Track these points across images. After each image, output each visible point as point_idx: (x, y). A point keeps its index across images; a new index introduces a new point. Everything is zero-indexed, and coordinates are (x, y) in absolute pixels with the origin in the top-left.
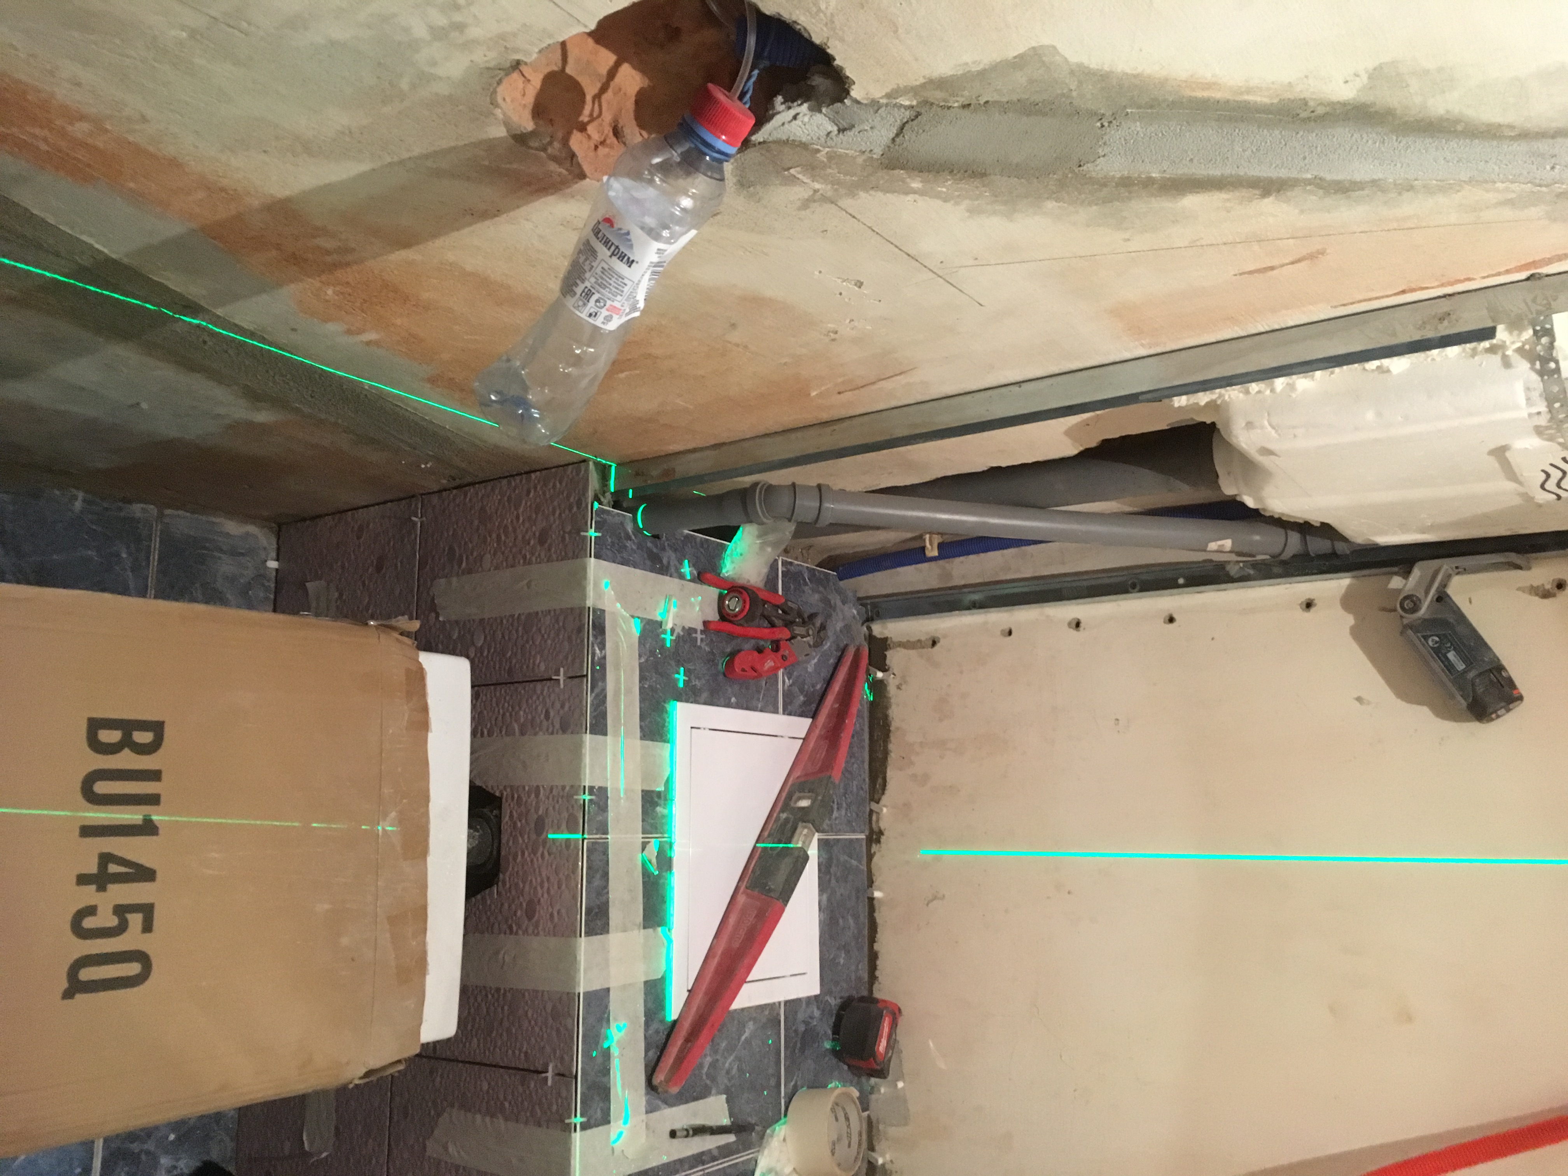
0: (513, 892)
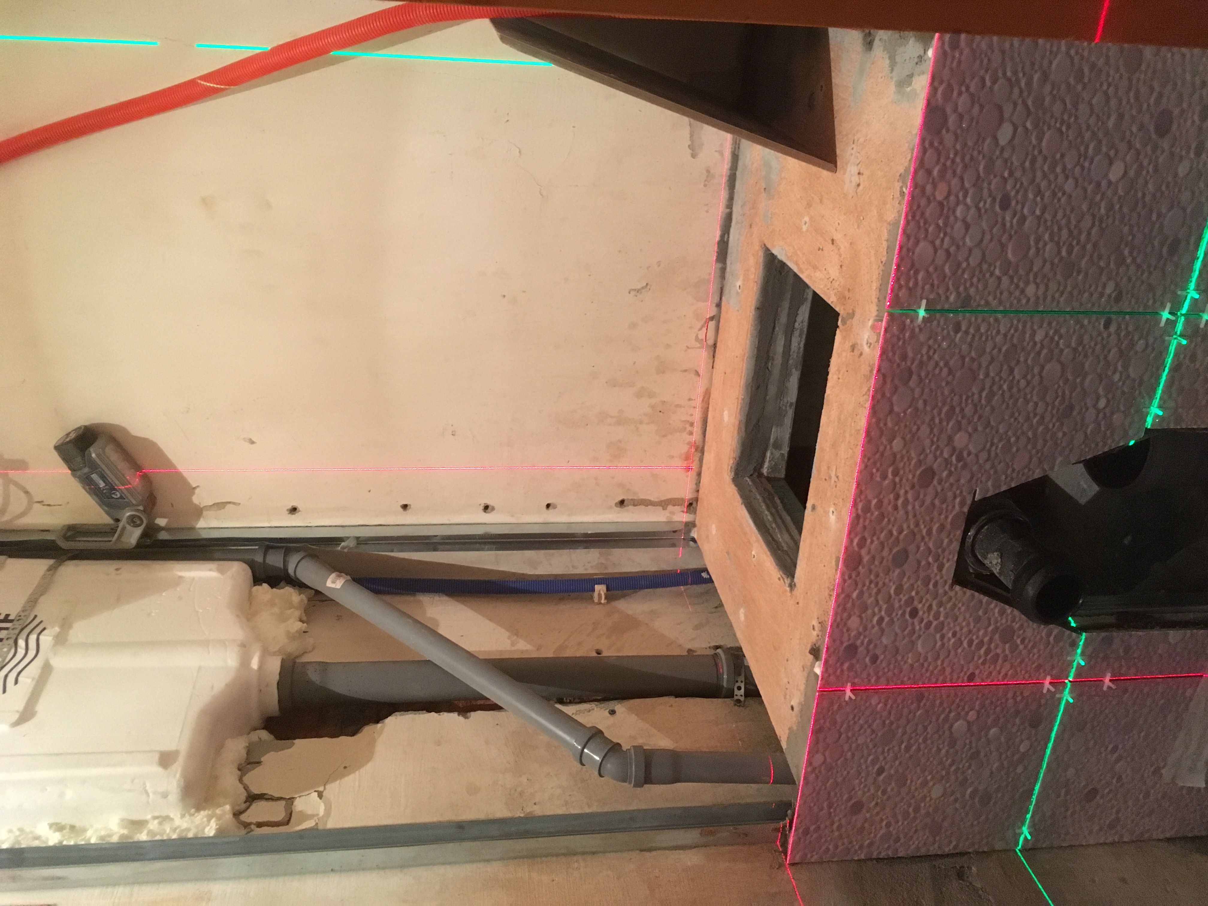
0: (950, 494)
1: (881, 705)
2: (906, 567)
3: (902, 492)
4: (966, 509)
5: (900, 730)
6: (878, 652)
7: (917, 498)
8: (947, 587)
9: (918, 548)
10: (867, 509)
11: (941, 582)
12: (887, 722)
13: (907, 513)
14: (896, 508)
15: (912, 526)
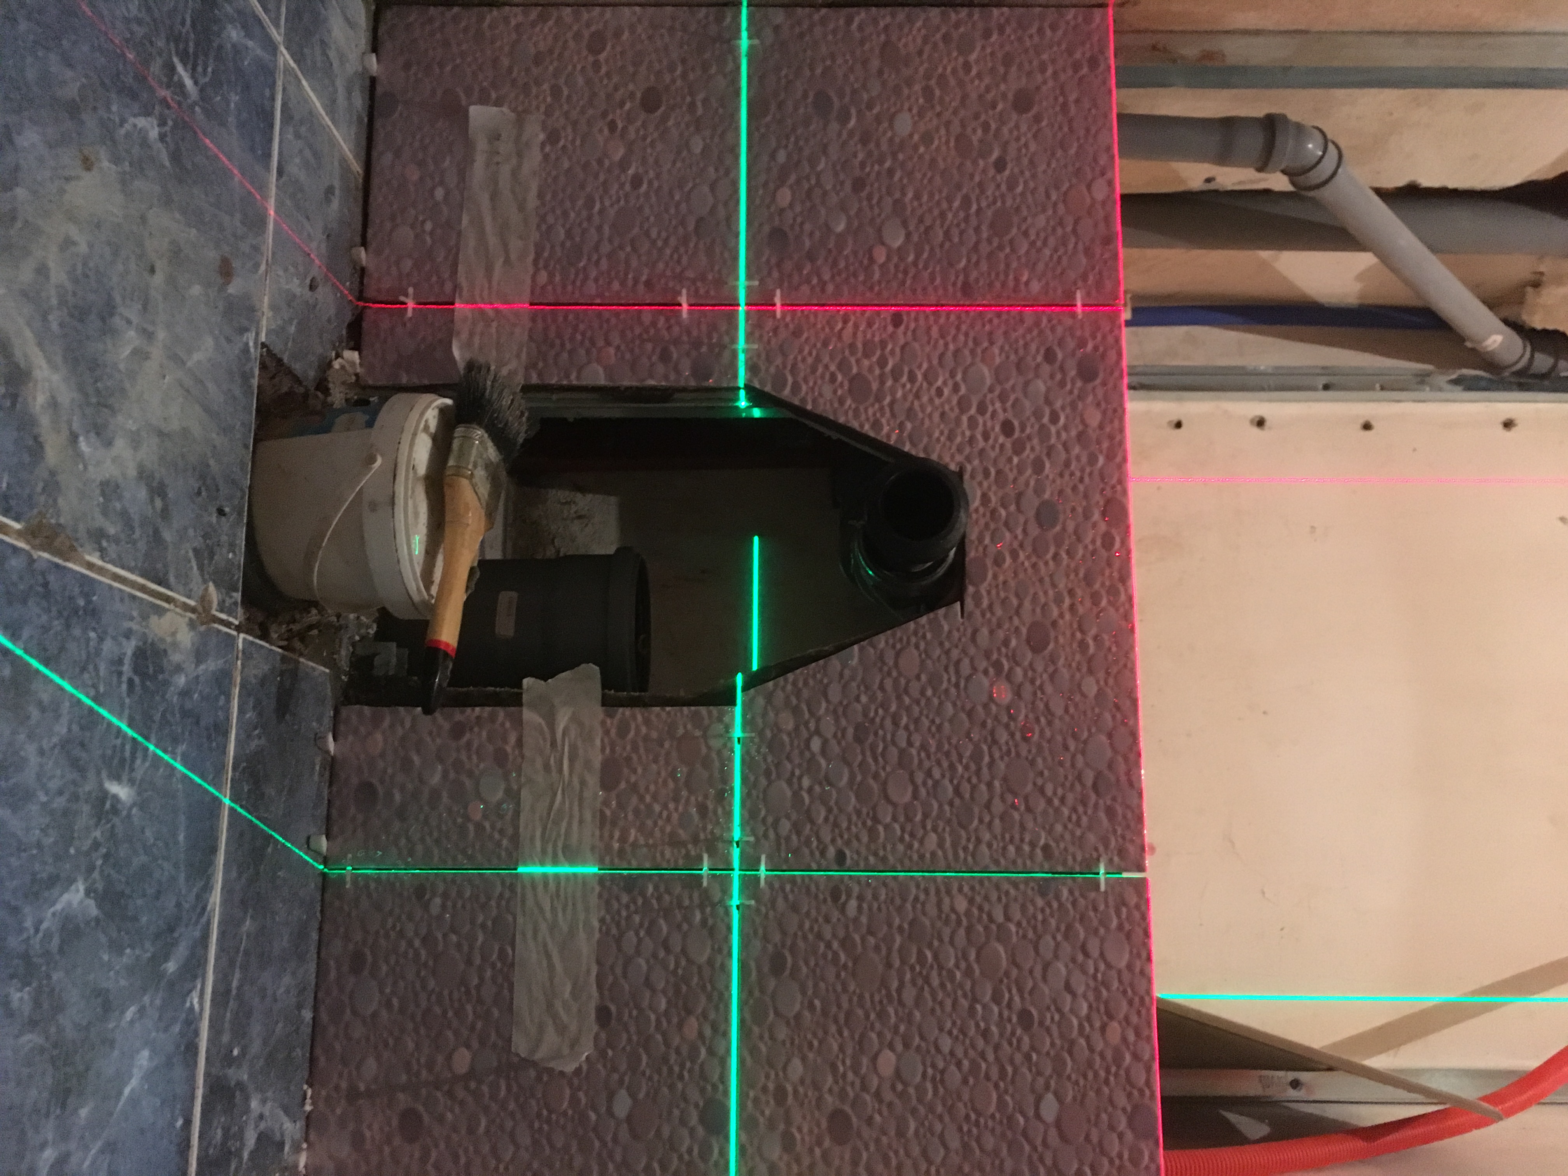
0: (999, 612)
1: (1025, 278)
2: (1036, 502)
3: (1068, 616)
4: (971, 589)
5: (985, 235)
6: (1046, 369)
7: (1044, 606)
8: (969, 468)
9: (1025, 531)
10: (1113, 591)
11: (980, 477)
12: (1008, 250)
13: (1054, 585)
14: (1071, 592)
15: (1041, 564)
